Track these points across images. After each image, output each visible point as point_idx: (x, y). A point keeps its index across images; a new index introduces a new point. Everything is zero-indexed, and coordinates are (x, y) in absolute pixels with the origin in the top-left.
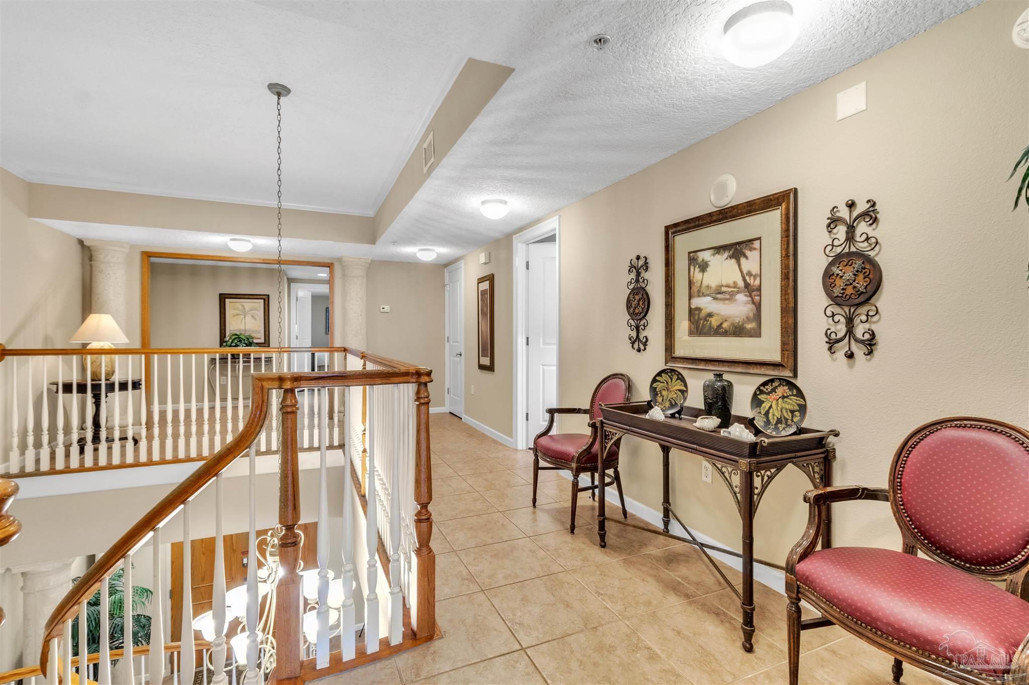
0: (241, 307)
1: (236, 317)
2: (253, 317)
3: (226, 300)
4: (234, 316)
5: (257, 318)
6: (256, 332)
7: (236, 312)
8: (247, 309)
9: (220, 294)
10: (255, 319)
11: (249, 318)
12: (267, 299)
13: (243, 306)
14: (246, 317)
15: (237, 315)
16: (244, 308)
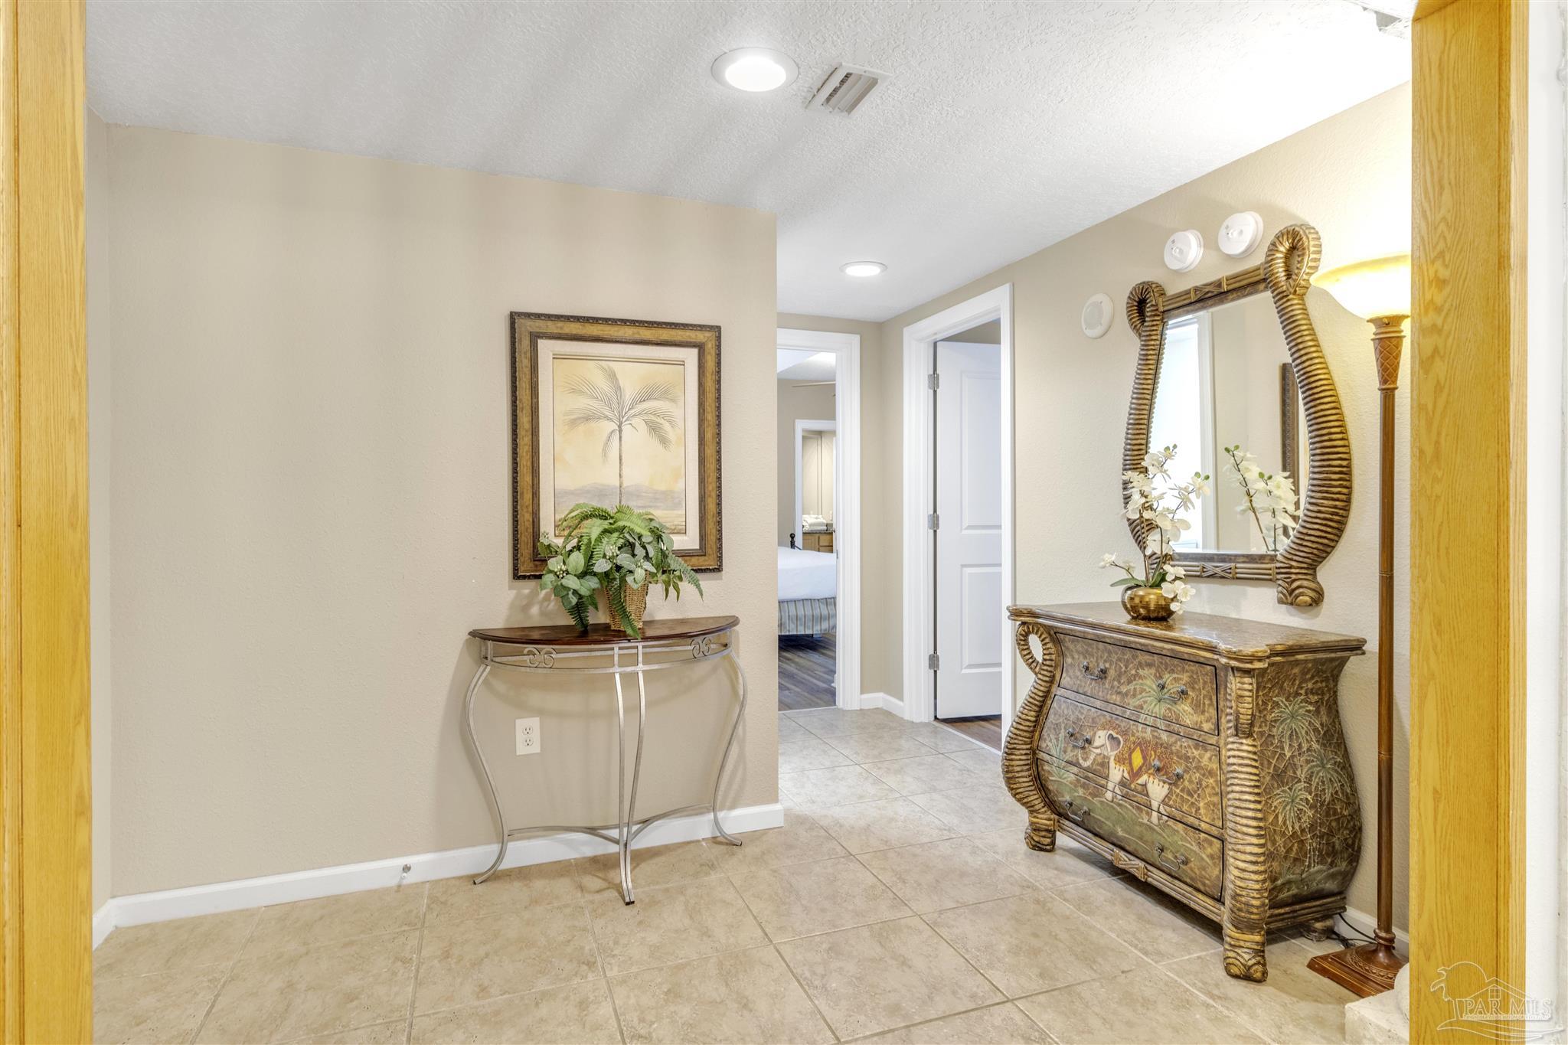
0: (602, 383)
1: (582, 428)
2: (654, 429)
3: (542, 344)
4: (574, 423)
5: (671, 434)
6: (667, 498)
7: (583, 403)
8: (629, 392)
9: (514, 317)
10: (664, 441)
11: (636, 434)
12: (710, 346)
13: (612, 376)
14: (626, 428)
15: (587, 419)
16: (618, 389)
